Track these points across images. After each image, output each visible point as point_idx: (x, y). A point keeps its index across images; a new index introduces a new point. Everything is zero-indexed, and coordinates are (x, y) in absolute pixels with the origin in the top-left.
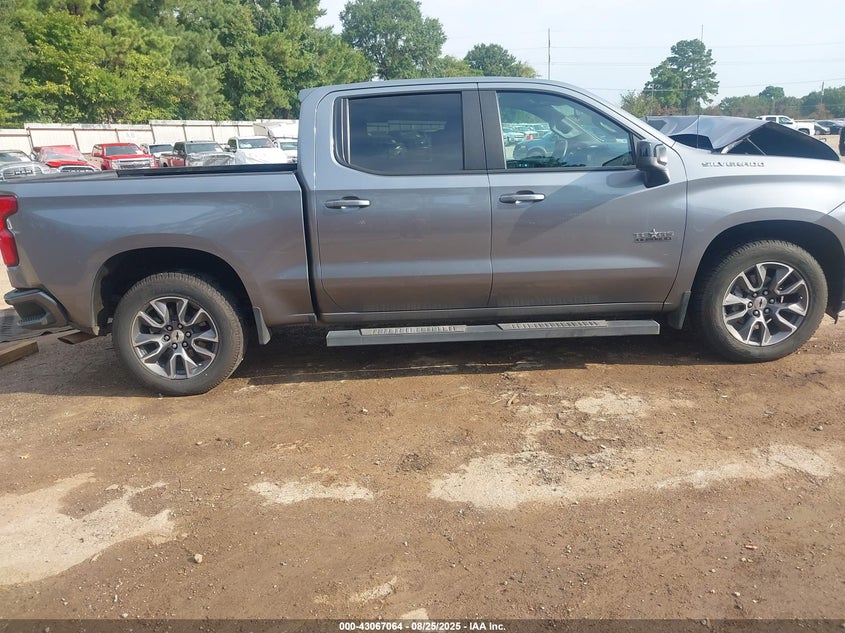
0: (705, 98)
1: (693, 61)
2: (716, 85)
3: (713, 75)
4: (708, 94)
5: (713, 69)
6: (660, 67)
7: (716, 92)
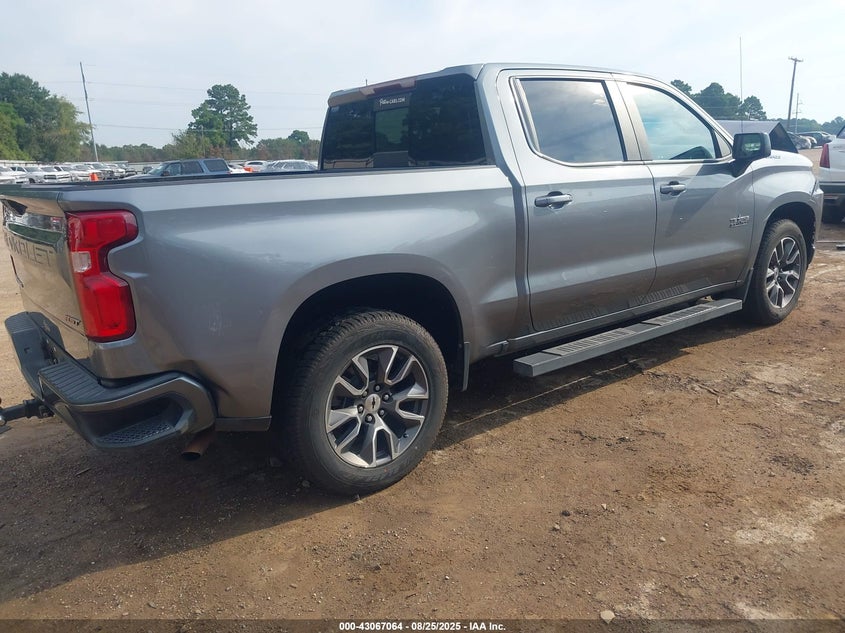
0: (247, 139)
1: (230, 104)
2: (254, 127)
3: (250, 119)
4: (249, 136)
5: (250, 113)
6: (200, 109)
7: (254, 134)
